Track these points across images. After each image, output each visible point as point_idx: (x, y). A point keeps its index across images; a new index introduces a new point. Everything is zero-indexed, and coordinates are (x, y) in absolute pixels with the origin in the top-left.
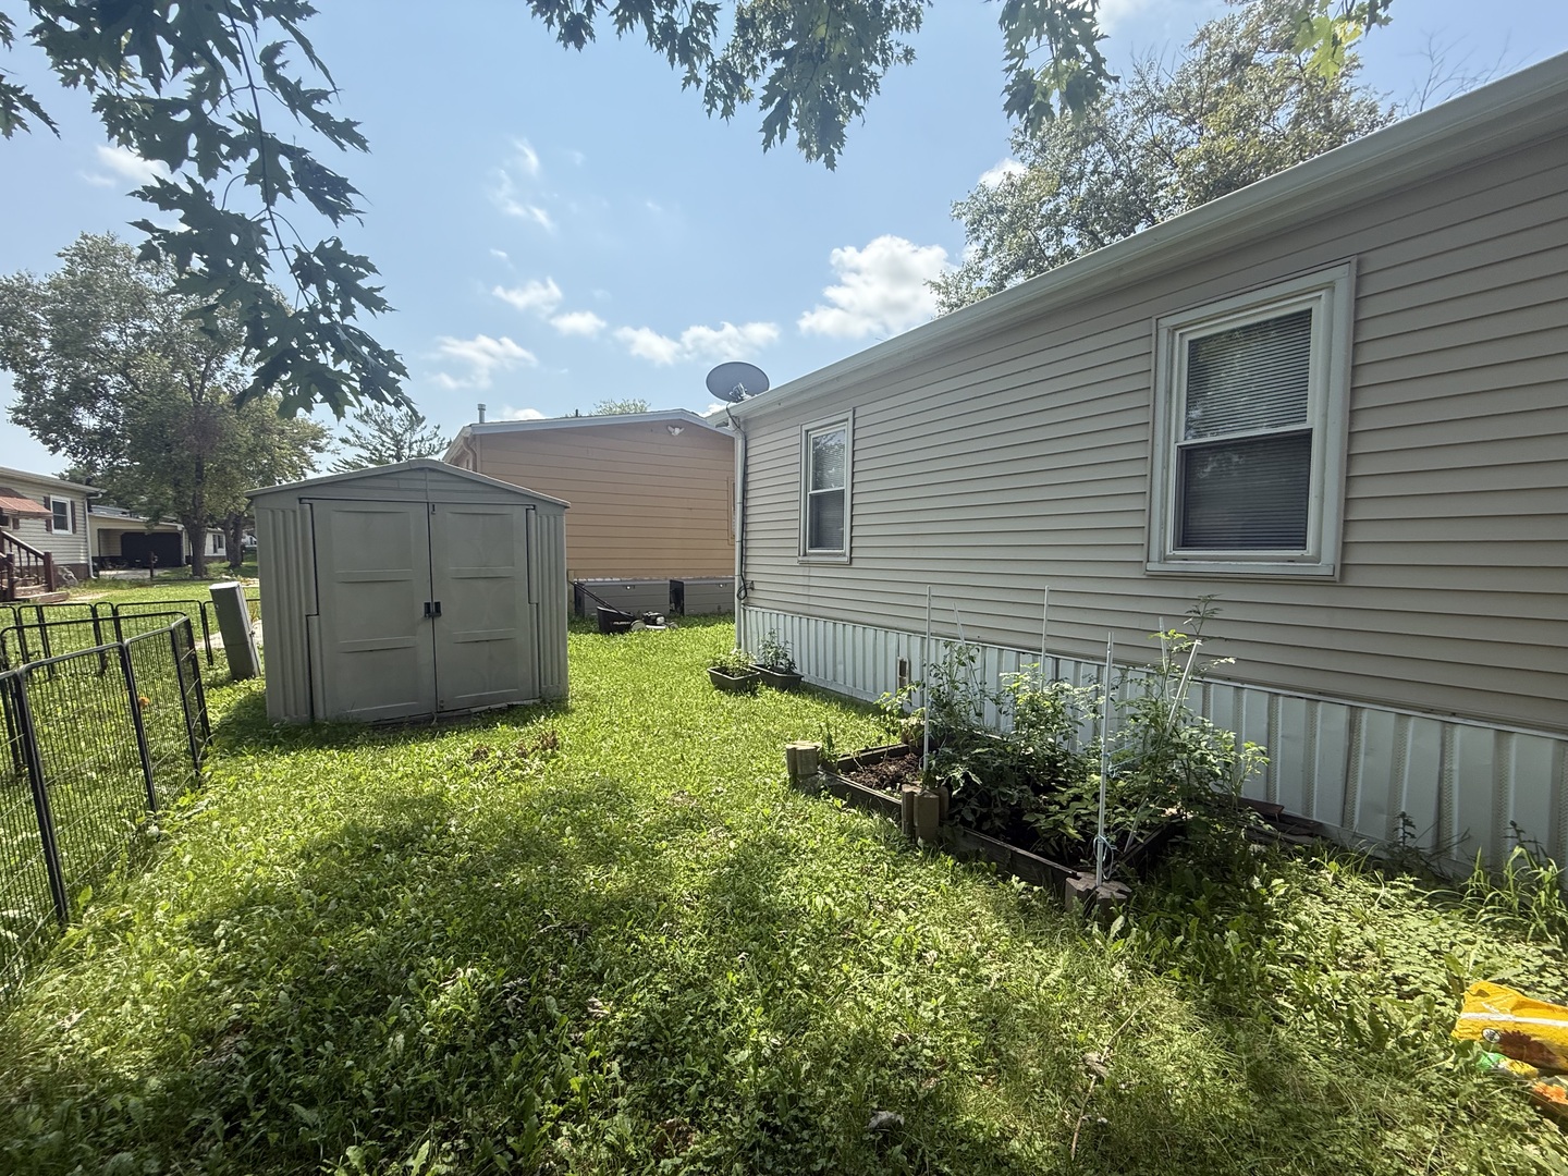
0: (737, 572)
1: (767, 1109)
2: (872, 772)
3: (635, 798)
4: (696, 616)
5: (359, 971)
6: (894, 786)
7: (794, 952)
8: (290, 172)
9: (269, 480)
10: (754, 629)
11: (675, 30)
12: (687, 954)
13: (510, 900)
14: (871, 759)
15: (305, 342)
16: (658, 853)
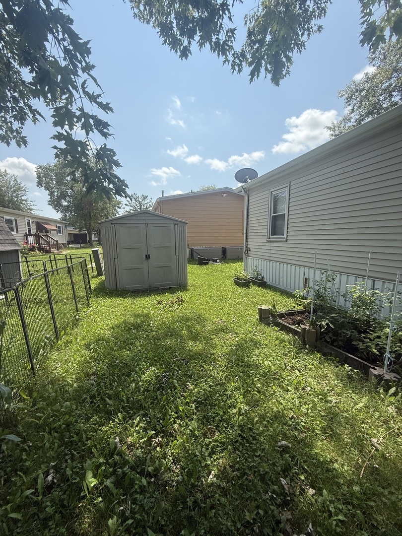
0: (244, 245)
1: (242, 430)
2: (291, 319)
3: (206, 320)
4: (231, 260)
5: (124, 363)
6: (299, 324)
7: (256, 379)
8: (93, 124)
9: (107, 218)
10: (250, 265)
11: (220, 43)
12: (219, 374)
13: (166, 348)
14: (290, 314)
15: (100, 179)
16: (212, 339)
